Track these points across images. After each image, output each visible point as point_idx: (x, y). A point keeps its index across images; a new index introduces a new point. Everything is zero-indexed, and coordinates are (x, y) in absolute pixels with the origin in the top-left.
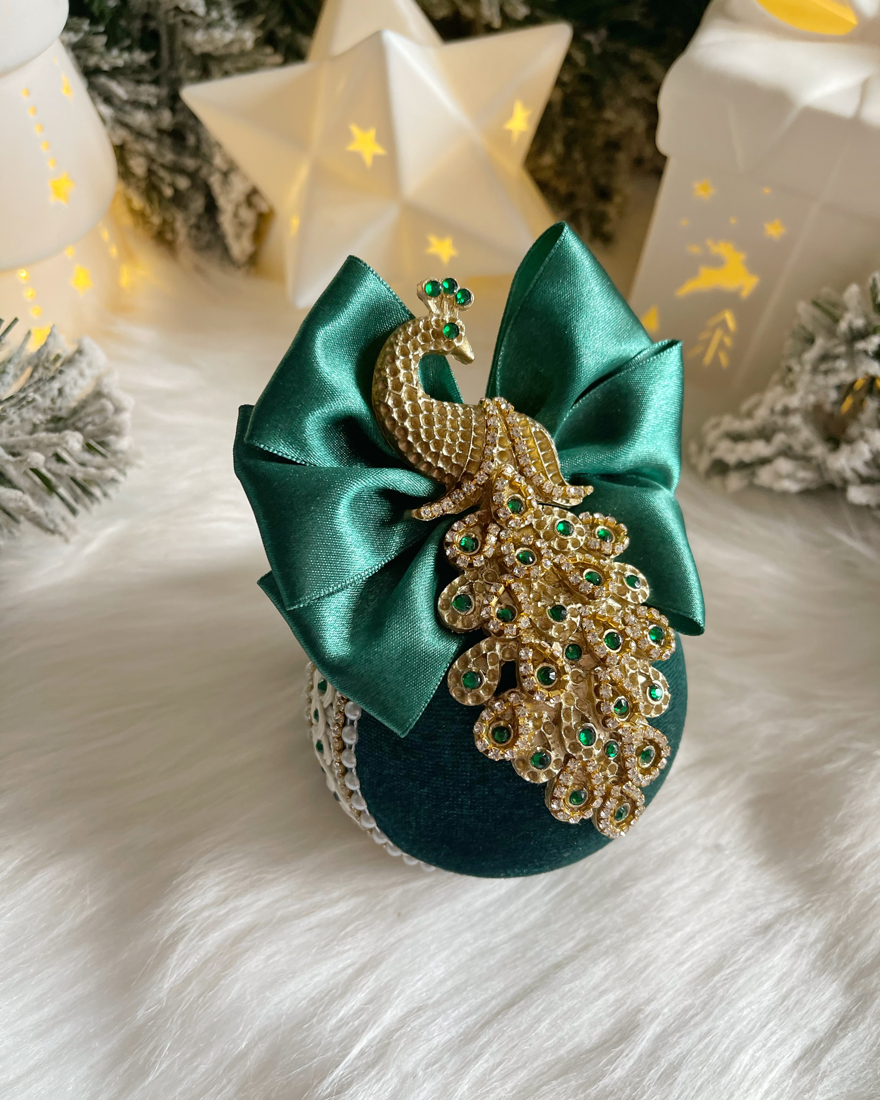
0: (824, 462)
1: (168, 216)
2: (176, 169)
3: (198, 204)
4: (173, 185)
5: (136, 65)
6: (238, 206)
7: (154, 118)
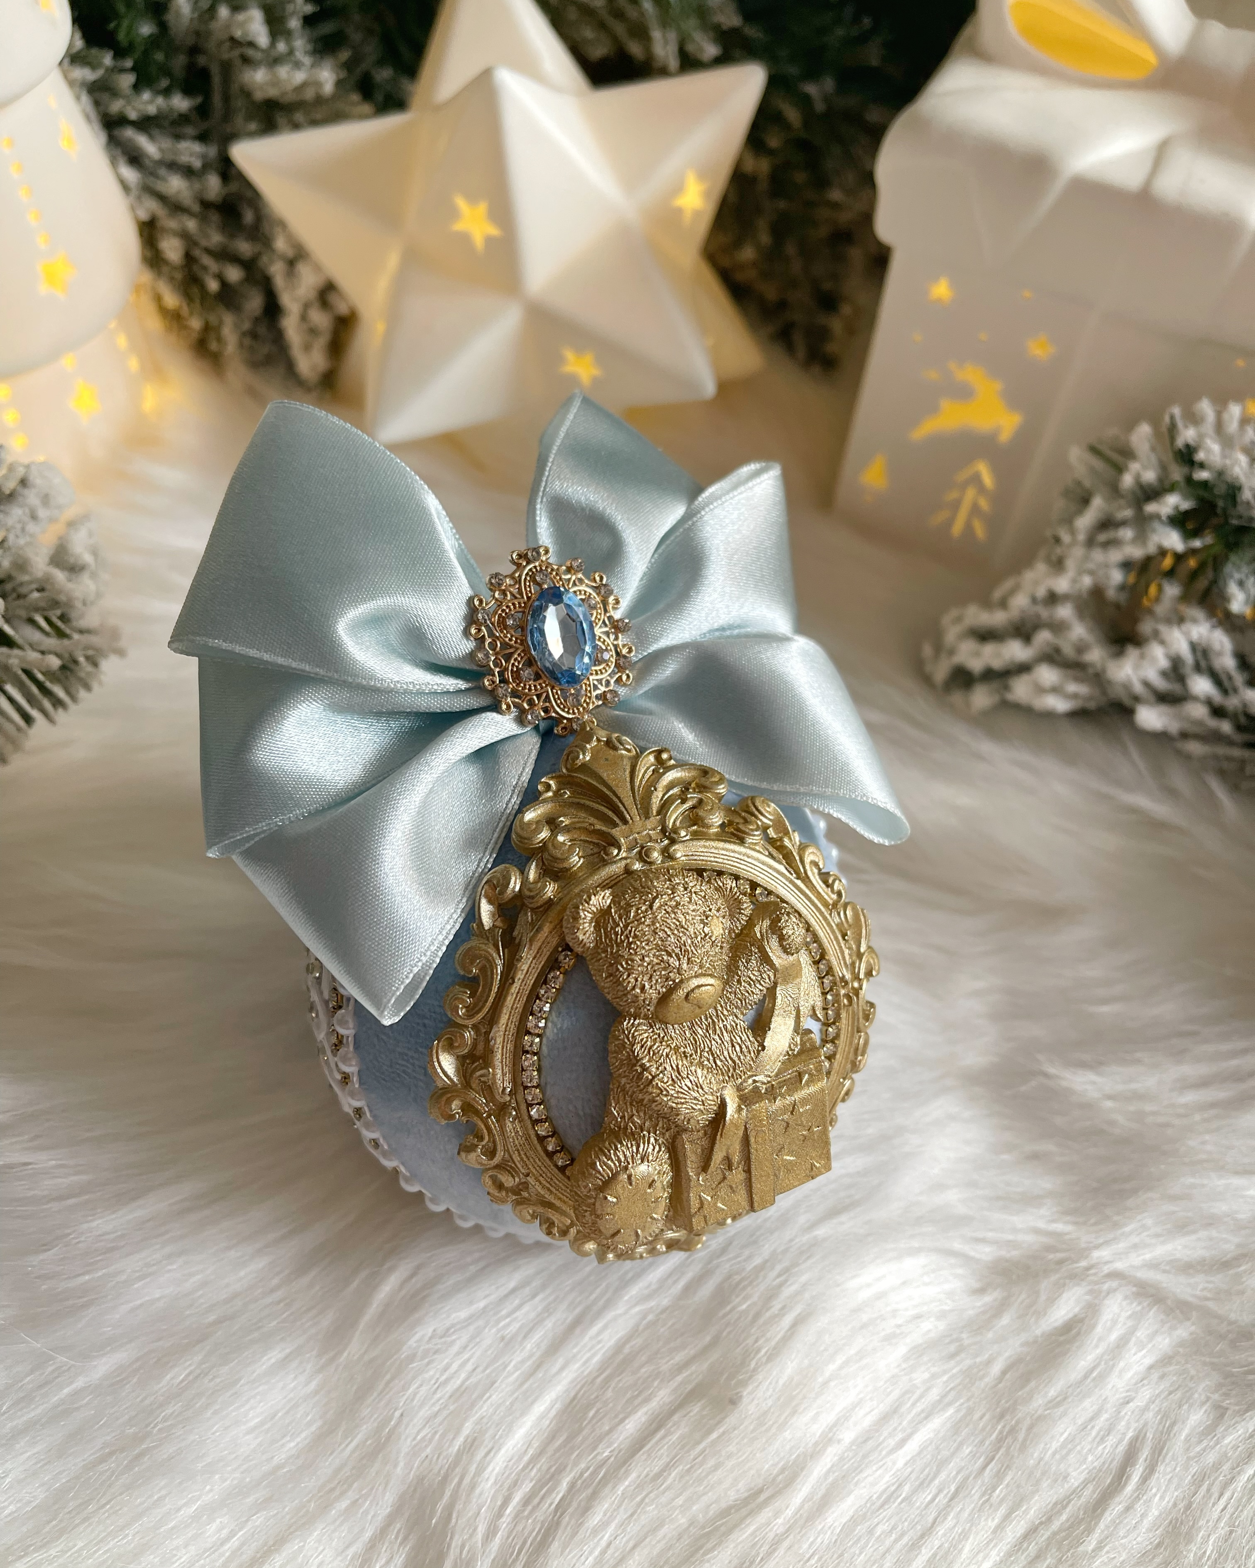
0: (1104, 671)
1: (213, 319)
2: (225, 255)
3: (255, 303)
4: (220, 277)
5: (176, 114)
6: (306, 306)
7: (197, 186)
